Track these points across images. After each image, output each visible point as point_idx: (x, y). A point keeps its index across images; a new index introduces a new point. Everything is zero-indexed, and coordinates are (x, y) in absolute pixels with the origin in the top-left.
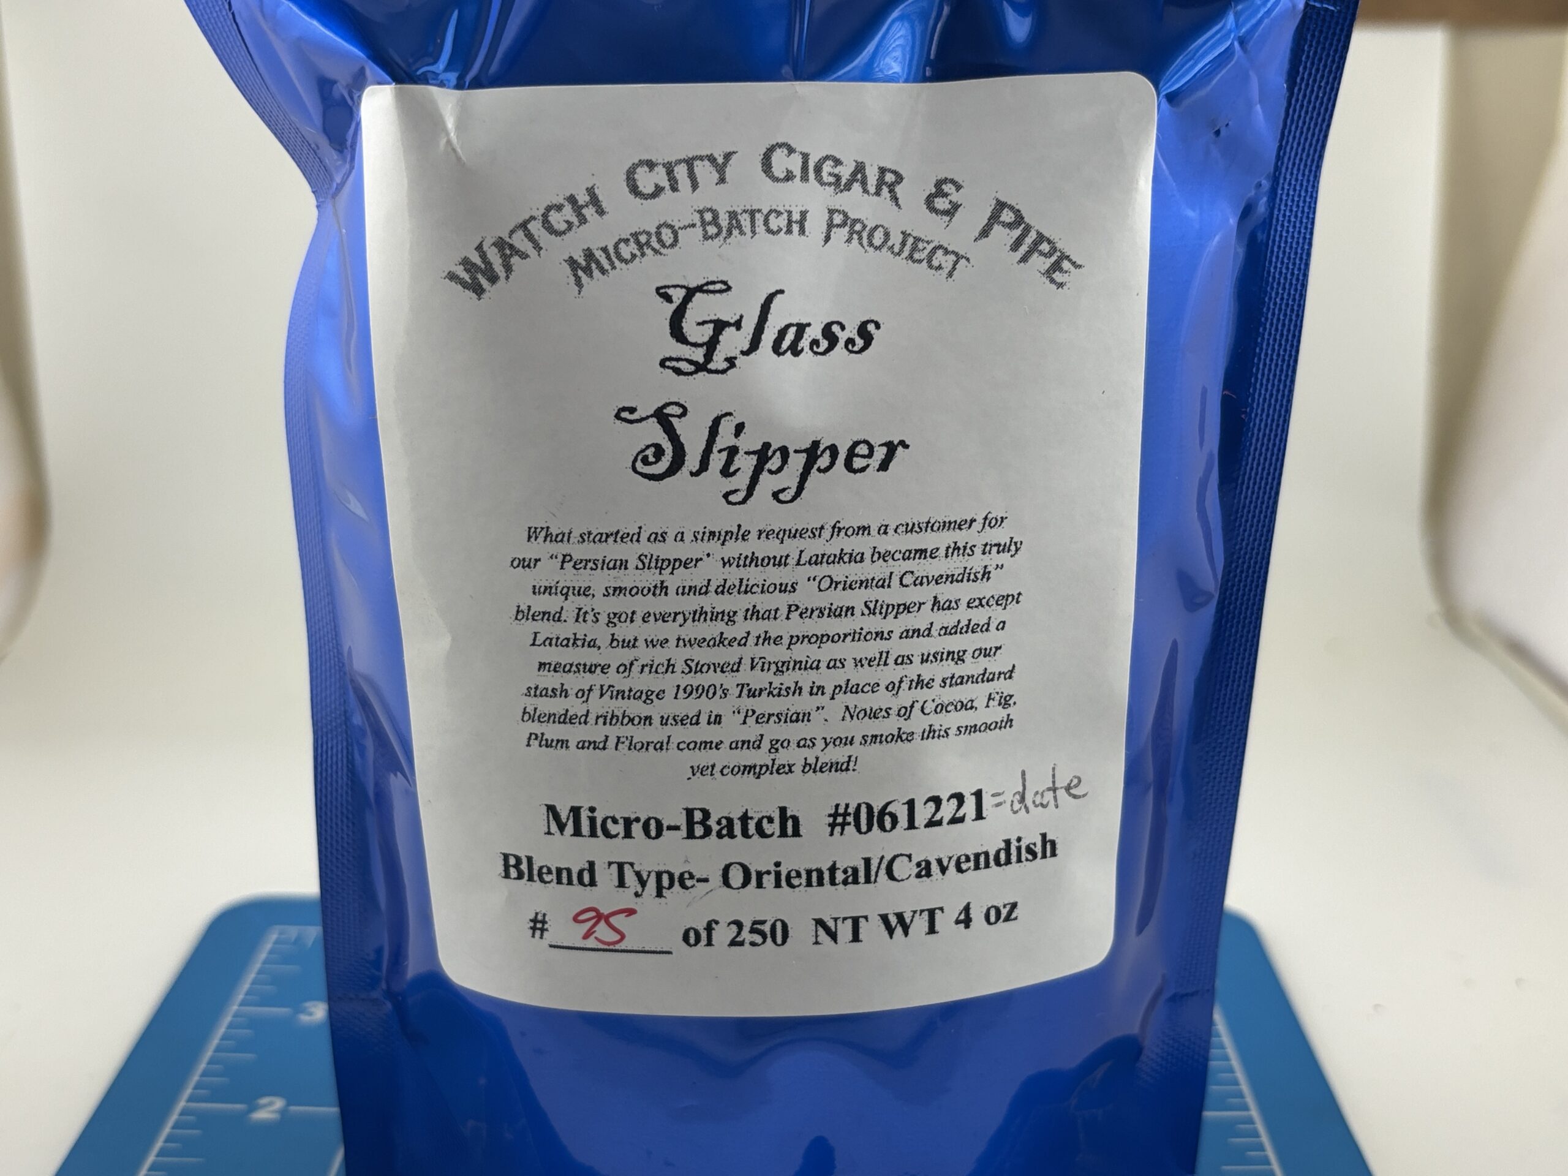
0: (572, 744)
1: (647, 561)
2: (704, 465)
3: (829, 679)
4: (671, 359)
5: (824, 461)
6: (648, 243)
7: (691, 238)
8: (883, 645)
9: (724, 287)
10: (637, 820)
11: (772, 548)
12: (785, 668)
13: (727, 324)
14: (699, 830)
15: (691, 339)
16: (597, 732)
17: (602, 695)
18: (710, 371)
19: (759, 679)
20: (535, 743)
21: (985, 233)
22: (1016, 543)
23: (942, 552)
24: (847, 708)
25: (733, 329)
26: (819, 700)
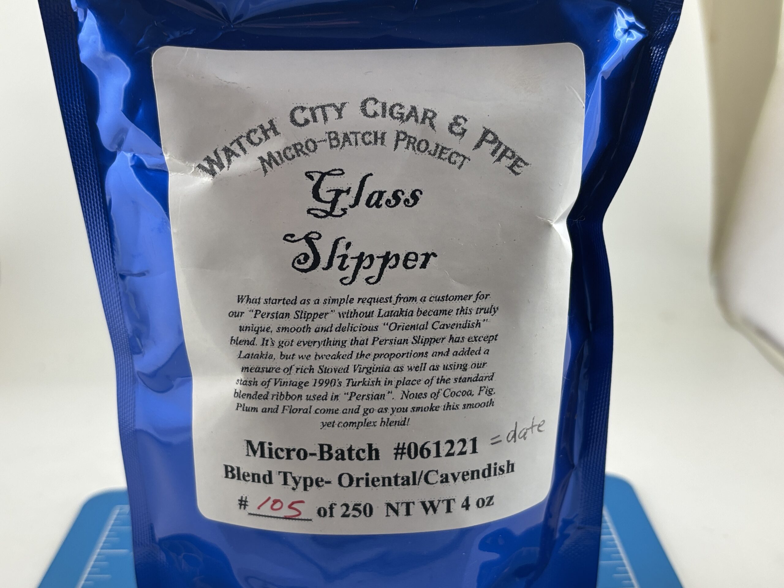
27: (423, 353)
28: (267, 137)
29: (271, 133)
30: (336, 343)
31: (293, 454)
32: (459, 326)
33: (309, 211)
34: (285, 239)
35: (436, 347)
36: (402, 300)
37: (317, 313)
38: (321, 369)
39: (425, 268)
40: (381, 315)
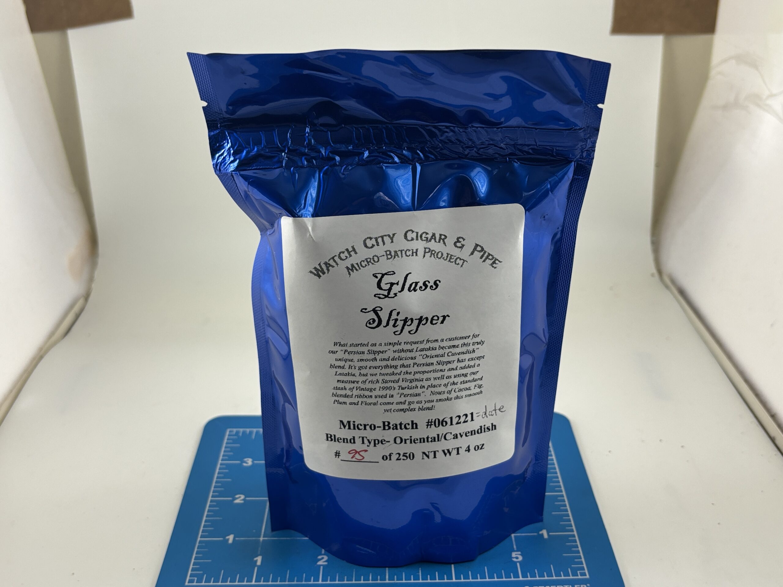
0: (348, 403)
1: (370, 352)
2: (388, 324)
3: (426, 384)
4: (377, 294)
5: (424, 322)
6: (370, 261)
7: (383, 259)
8: (442, 373)
9: (393, 273)
10: (368, 425)
11: (409, 347)
12: (412, 381)
13: (394, 284)
14: (387, 428)
15: (384, 288)
16: (355, 400)
17: (357, 390)
18: (389, 297)
19: (404, 384)
20: (336, 403)
21: (472, 253)
22: (483, 342)
23: (460, 346)
24: (432, 392)
25: (396, 285)
26: (423, 390)
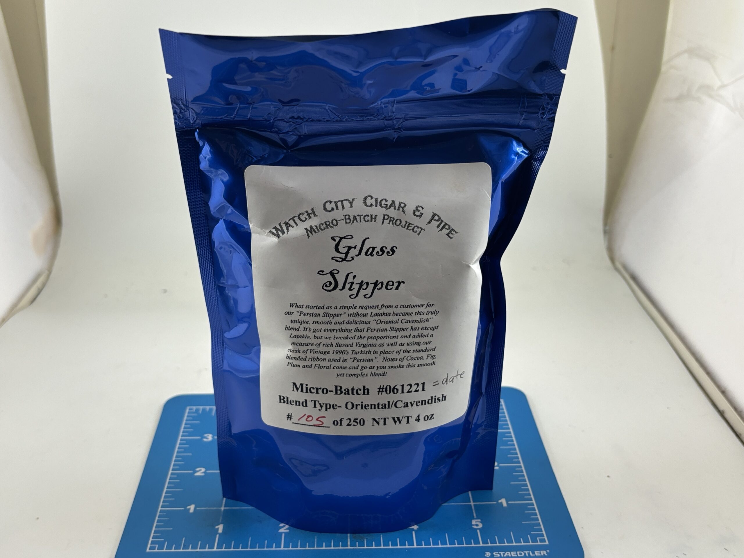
27: (395, 336)
28: (310, 218)
29: (312, 216)
30: (346, 330)
31: (320, 391)
32: (416, 321)
33: (332, 258)
34: (318, 273)
35: (403, 333)
36: (384, 307)
37: (336, 314)
38: (337, 345)
39: (398, 289)
40: (372, 315)
